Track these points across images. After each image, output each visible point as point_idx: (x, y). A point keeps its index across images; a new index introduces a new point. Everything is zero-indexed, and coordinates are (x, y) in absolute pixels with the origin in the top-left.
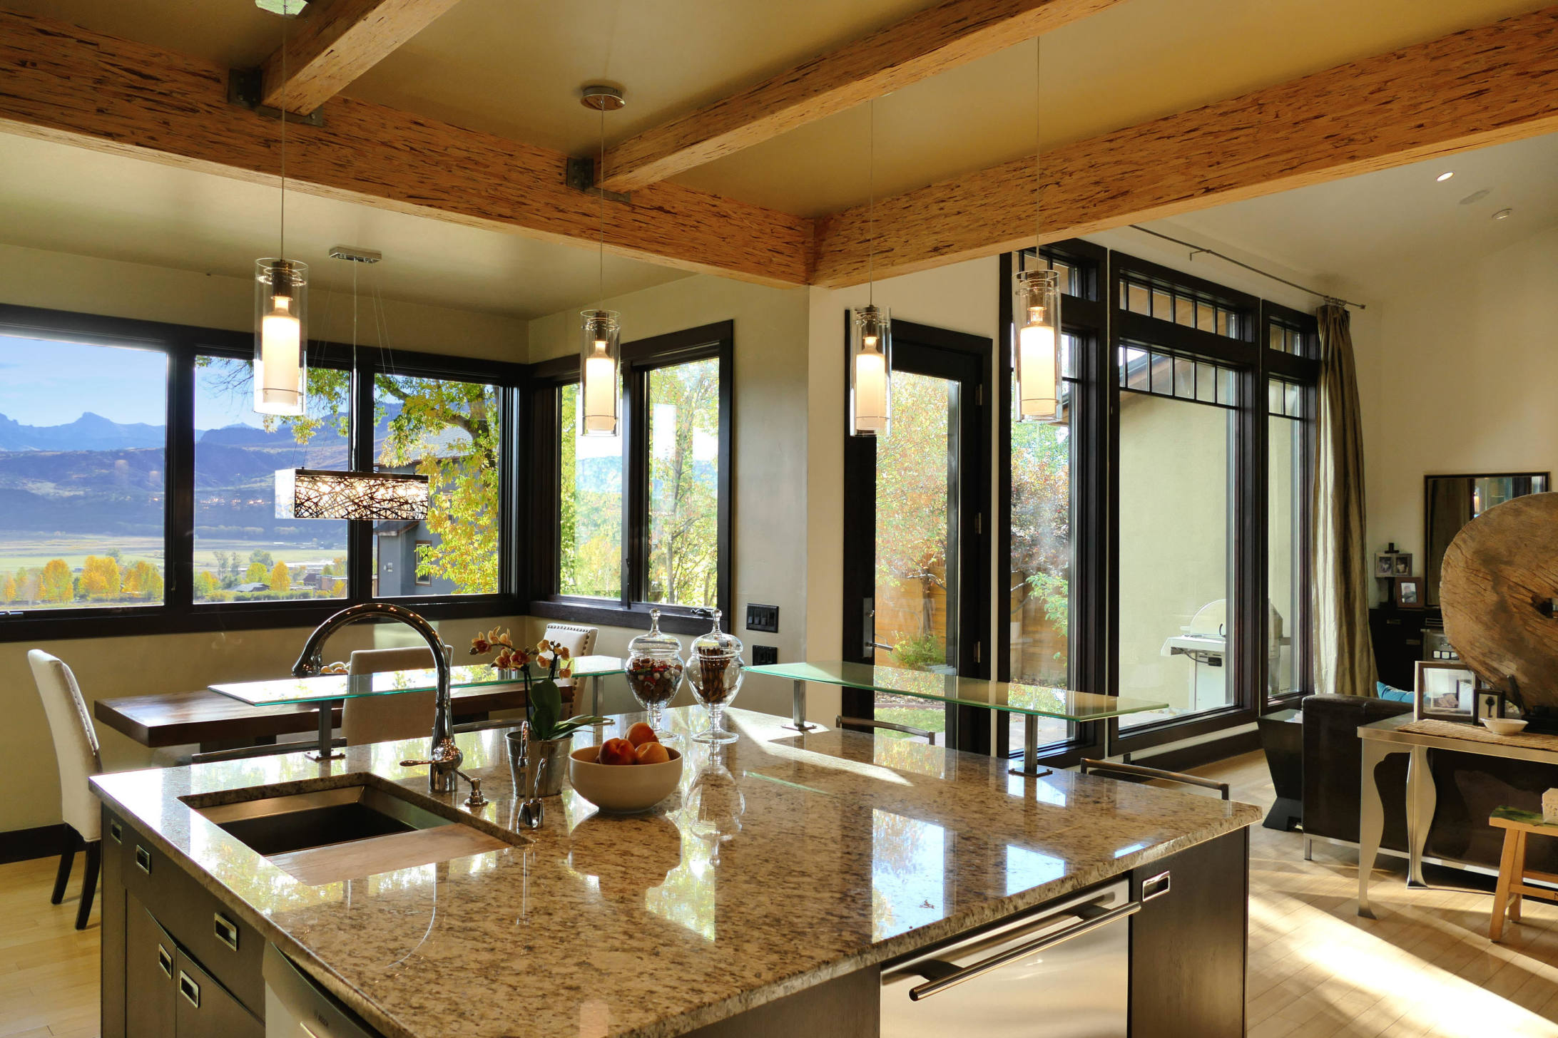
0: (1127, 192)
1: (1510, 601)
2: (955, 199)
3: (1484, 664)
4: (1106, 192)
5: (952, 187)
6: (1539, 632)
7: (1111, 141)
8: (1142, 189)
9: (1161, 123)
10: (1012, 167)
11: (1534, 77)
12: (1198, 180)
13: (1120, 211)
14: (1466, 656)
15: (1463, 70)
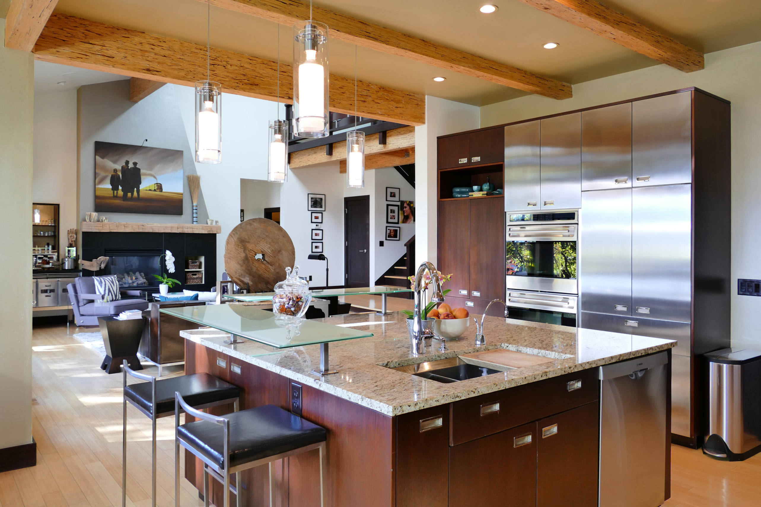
0: (258, 85)
1: (249, 255)
2: (162, 48)
3: (239, 279)
4: (248, 80)
5: (161, 40)
6: (257, 266)
7: (251, 60)
8: (263, 86)
9: (272, 63)
10: (198, 47)
11: (376, 103)
12: (286, 92)
13: (254, 92)
14: (233, 277)
15: (361, 93)
